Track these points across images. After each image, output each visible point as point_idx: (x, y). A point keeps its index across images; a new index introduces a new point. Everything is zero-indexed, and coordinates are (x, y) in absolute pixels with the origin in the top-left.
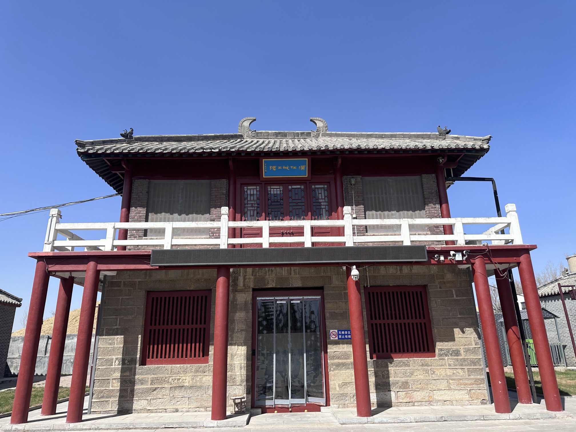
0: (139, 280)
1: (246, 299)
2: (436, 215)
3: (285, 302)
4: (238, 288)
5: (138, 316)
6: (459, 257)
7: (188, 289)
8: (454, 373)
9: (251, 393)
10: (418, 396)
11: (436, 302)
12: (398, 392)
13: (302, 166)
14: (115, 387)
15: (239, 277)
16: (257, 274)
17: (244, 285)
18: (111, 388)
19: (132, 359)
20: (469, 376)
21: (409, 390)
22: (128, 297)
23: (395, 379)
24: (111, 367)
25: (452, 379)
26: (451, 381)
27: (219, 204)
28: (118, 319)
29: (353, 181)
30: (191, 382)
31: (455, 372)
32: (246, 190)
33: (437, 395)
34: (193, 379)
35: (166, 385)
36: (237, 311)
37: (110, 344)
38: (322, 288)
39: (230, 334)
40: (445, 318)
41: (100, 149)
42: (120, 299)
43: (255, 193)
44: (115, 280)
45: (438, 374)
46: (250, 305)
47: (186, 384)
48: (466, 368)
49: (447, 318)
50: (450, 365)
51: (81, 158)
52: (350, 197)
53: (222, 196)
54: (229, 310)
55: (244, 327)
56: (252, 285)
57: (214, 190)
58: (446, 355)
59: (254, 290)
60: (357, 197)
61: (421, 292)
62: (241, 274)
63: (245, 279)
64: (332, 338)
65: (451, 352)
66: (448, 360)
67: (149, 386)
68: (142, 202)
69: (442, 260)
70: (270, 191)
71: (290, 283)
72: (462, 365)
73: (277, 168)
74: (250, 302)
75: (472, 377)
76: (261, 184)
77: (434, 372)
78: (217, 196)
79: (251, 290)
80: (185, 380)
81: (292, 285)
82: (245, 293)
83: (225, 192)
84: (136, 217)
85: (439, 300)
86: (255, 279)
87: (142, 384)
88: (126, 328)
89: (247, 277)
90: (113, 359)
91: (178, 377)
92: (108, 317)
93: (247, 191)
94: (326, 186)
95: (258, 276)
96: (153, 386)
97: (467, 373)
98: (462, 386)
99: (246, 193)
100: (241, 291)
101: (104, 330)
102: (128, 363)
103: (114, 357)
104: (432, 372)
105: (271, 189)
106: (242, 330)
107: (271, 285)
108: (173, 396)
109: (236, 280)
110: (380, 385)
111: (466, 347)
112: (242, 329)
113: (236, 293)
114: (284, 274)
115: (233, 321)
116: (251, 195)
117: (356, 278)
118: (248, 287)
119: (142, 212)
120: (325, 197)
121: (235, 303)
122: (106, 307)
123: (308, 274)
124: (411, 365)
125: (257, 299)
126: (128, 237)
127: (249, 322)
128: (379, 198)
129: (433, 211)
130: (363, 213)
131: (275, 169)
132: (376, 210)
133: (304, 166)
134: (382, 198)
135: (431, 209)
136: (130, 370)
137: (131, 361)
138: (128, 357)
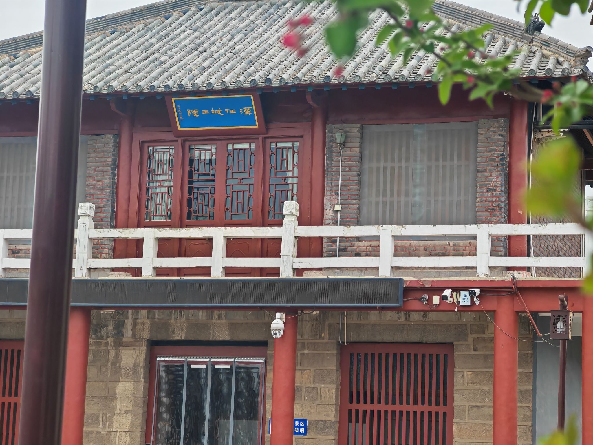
1: (136, 359)
2: (494, 205)
3: (204, 366)
4: (124, 340)
6: (465, 299)
11: (463, 376)
13: (245, 108)
15: (126, 321)
16: (156, 317)
17: (134, 335)
27: (100, 183)
29: (338, 135)
32: (151, 153)
36: (121, 380)
38: (265, 344)
39: (107, 416)
40: (476, 406)
43: (167, 158)
46: (142, 370)
49: (478, 407)
52: (334, 169)
53: (106, 168)
55: (130, 408)
56: (146, 337)
57: (92, 155)
59: (150, 343)
60: (347, 169)
61: (445, 356)
63: (135, 324)
69: (436, 305)
71: (210, 333)
73: (200, 113)
74: (141, 365)
76: (177, 141)
78: (98, 169)
79: (144, 343)
81: (213, 336)
82: (134, 349)
83: (110, 159)
85: (469, 373)
86: (151, 326)
89: (139, 321)
93: (152, 156)
94: (296, 144)
95: (157, 320)
99: (151, 160)
100: (128, 345)
106: (127, 412)
107: (180, 335)
112: (128, 409)
113: (121, 348)
114: (200, 318)
115: (114, 398)
116: (159, 163)
117: (276, 334)
118: (140, 337)
120: (294, 166)
121: (118, 365)
123: (242, 318)
125: (158, 359)
127: (139, 399)
128: (393, 168)
129: (490, 197)
130: (355, 202)
131: (197, 114)
132: (385, 195)
133: (249, 108)
134: (400, 168)
135: (486, 194)
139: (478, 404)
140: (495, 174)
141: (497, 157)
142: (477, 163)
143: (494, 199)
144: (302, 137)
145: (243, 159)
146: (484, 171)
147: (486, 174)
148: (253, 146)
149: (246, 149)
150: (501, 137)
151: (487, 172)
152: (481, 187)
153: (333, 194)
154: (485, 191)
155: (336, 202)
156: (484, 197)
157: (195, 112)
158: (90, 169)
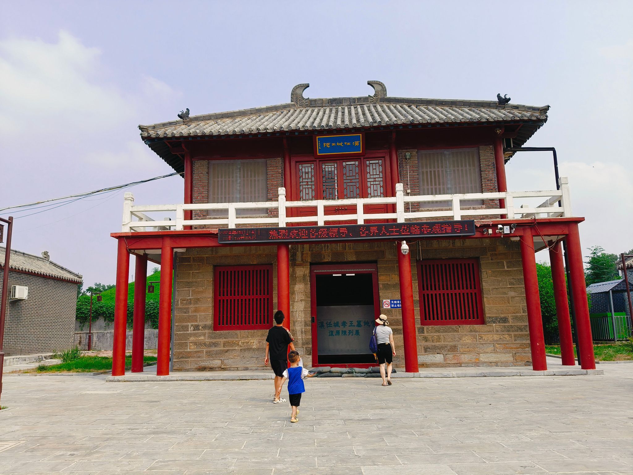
0: (207, 256)
1: (305, 272)
2: (492, 188)
3: (340, 275)
4: (297, 263)
5: (207, 288)
6: (507, 230)
7: (251, 263)
8: (500, 338)
9: (311, 354)
10: (465, 358)
11: (487, 273)
12: (446, 354)
13: (356, 142)
14: (192, 349)
15: (297, 253)
16: (314, 250)
17: (302, 260)
18: (189, 350)
19: (205, 325)
20: (515, 340)
21: (457, 353)
22: (197, 271)
23: (444, 343)
24: (188, 332)
25: (498, 344)
26: (497, 346)
27: (276, 183)
28: (191, 291)
29: (408, 154)
30: (258, 345)
31: (502, 337)
32: (300, 168)
33: (483, 358)
34: (259, 342)
35: (236, 348)
36: (297, 283)
37: (185, 313)
38: (375, 262)
39: (291, 303)
40: (495, 288)
41: (161, 133)
42: (191, 273)
43: (310, 170)
44: (185, 256)
45: (486, 339)
46: (308, 278)
47: (254, 347)
48: (512, 333)
49: (497, 289)
50: (497, 331)
51: (145, 142)
52: (405, 172)
53: (278, 175)
54: (290, 282)
56: (309, 261)
57: (270, 169)
58: (494, 322)
59: (311, 264)
60: (412, 172)
61: (473, 264)
62: (299, 249)
63: (302, 254)
64: (384, 307)
65: (499, 319)
66: (495, 327)
67: (222, 348)
68: (203, 183)
69: (490, 234)
70: (325, 168)
71: (345, 257)
72: (509, 331)
73: (331, 145)
74: (308, 275)
75: (518, 342)
76: (316, 161)
77: (482, 337)
78: (273, 175)
79: (308, 264)
80: (253, 343)
81: (347, 259)
82: (303, 267)
83: (281, 170)
84: (199, 197)
85: (489, 272)
86: (312, 254)
87: (215, 346)
88: (198, 299)
89: (305, 252)
90: (188, 326)
91: (247, 341)
92: (181, 289)
93: (302, 169)
94: (380, 161)
95: (315, 252)
96: (225, 349)
97: (513, 338)
98: (508, 350)
99: (301, 171)
100: (300, 265)
101: (178, 301)
102: (202, 329)
103: (190, 324)
104: (480, 337)
105: (325, 166)
106: (301, 300)
107: (328, 259)
108: (243, 356)
109: (294, 255)
110: (430, 349)
111: (514, 315)
112: (302, 299)
113: (295, 267)
114: (339, 249)
115: (293, 293)
116: (306, 173)
117: (405, 252)
118: (306, 261)
119: (204, 193)
120: (380, 172)
121: (295, 275)
122: (179, 281)
123: (362, 249)
124: (460, 330)
125: (315, 272)
126: (193, 216)
127: (308, 293)
128: (434, 171)
129: (489, 183)
130: (417, 188)
131: (329, 146)
132: (431, 185)
133: (358, 142)
134: (438, 171)
135: (487, 182)
136: (204, 335)
137: (205, 327)
138: (201, 324)
139: (496, 287)
140: (491, 172)
141: (491, 164)
142: (480, 167)
143: (492, 185)
144: (384, 157)
145: (352, 170)
146: (485, 171)
147: (486, 173)
148: (357, 163)
149: (353, 164)
150: (492, 154)
151: (487, 172)
152: (485, 179)
153: (405, 184)
154: (486, 181)
155: (407, 188)
156: (486, 184)
157: (328, 144)
158: (270, 175)
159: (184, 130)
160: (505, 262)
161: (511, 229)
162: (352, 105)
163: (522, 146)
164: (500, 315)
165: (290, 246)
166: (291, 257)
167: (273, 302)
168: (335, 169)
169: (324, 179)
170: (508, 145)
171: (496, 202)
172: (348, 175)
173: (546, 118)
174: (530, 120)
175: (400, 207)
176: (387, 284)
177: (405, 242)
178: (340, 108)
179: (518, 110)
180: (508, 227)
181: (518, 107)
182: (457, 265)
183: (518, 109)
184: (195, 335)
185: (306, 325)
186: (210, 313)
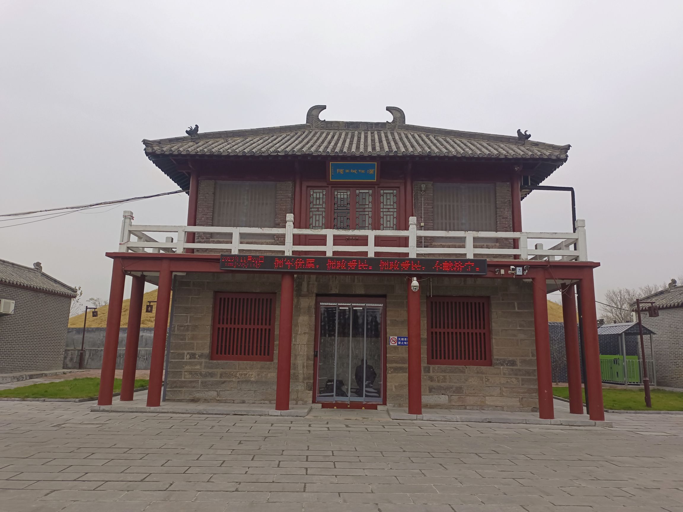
0: (208, 281)
1: (310, 304)
2: (507, 226)
3: (348, 308)
4: (302, 293)
5: (207, 315)
6: (519, 271)
7: (254, 291)
8: (507, 382)
9: (312, 390)
10: (471, 400)
11: (496, 314)
12: (451, 396)
13: (370, 170)
14: (187, 378)
15: (303, 282)
16: (321, 280)
17: (308, 290)
18: (183, 379)
19: (202, 354)
20: (523, 385)
21: (462, 394)
22: (197, 297)
23: (449, 384)
24: (183, 360)
25: (505, 388)
26: (504, 389)
27: (285, 207)
28: (189, 317)
29: (423, 186)
30: (257, 377)
31: (509, 381)
32: (312, 193)
33: (489, 401)
34: (258, 375)
35: (234, 379)
36: (301, 315)
37: (182, 340)
38: (385, 296)
39: (293, 335)
40: (504, 330)
41: (166, 148)
42: (190, 298)
43: (321, 196)
44: (185, 280)
45: (492, 382)
46: (313, 310)
47: (253, 379)
48: (520, 377)
49: (506, 330)
50: (504, 374)
51: (149, 158)
52: (419, 204)
53: (287, 199)
54: (293, 313)
55: (307, 331)
56: (315, 291)
57: (280, 192)
58: (502, 365)
59: (317, 295)
60: (426, 205)
61: (483, 304)
62: (305, 280)
63: (308, 285)
64: (391, 344)
65: (507, 362)
66: (503, 369)
67: (218, 379)
68: (208, 204)
69: (502, 274)
70: (337, 195)
71: (353, 290)
72: (516, 375)
73: (344, 171)
74: (313, 307)
75: (525, 386)
76: (328, 187)
77: (488, 380)
78: (283, 199)
79: (314, 295)
80: (252, 375)
81: (355, 291)
82: (308, 298)
83: (290, 195)
84: (203, 219)
85: (500, 312)
86: (318, 285)
87: (212, 377)
88: (197, 325)
89: (311, 283)
90: (184, 353)
91: (245, 372)
92: (179, 315)
93: (313, 195)
94: (395, 192)
95: (322, 283)
96: (221, 379)
97: (520, 382)
98: (515, 394)
99: (312, 196)
100: (305, 296)
101: (175, 327)
102: (199, 358)
103: (186, 352)
104: (486, 380)
105: (338, 192)
106: (305, 333)
107: (334, 291)
108: (241, 389)
109: (299, 285)
110: (434, 389)
111: (523, 358)
112: (305, 331)
113: (300, 298)
114: (347, 282)
115: (297, 325)
116: (317, 199)
117: (415, 289)
118: (312, 292)
119: (209, 214)
120: (394, 203)
121: (299, 307)
122: (177, 305)
123: (372, 282)
124: (466, 372)
125: (321, 304)
126: (196, 238)
127: (313, 326)
128: (449, 206)
129: (504, 221)
130: (431, 222)
131: (342, 172)
132: (446, 219)
133: (373, 170)
134: (453, 206)
135: (502, 220)
136: (201, 364)
137: (201, 356)
138: (198, 352)
139: (506, 328)
140: (506, 210)
141: (507, 201)
142: (496, 204)
143: (507, 223)
144: (399, 187)
145: (365, 198)
146: (500, 208)
147: (502, 210)
148: (371, 192)
149: (367, 193)
150: (508, 191)
151: (502, 209)
152: (500, 216)
153: (419, 217)
154: (501, 218)
155: (421, 221)
156: (501, 221)
158: (279, 199)
159: (191, 148)
160: (516, 304)
161: (524, 270)
162: (369, 130)
163: (541, 184)
164: (509, 358)
165: (295, 276)
166: (296, 287)
167: (275, 333)
168: (347, 196)
169: (336, 206)
170: (526, 182)
171: (510, 241)
172: (361, 203)
173: (566, 157)
174: (549, 159)
175: (412, 242)
176: (395, 320)
177: (415, 278)
178: (356, 132)
179: (538, 148)
180: (521, 268)
181: (538, 145)
182: (467, 303)
183: (538, 146)
184: (190, 364)
185: (308, 359)
186: (208, 341)
